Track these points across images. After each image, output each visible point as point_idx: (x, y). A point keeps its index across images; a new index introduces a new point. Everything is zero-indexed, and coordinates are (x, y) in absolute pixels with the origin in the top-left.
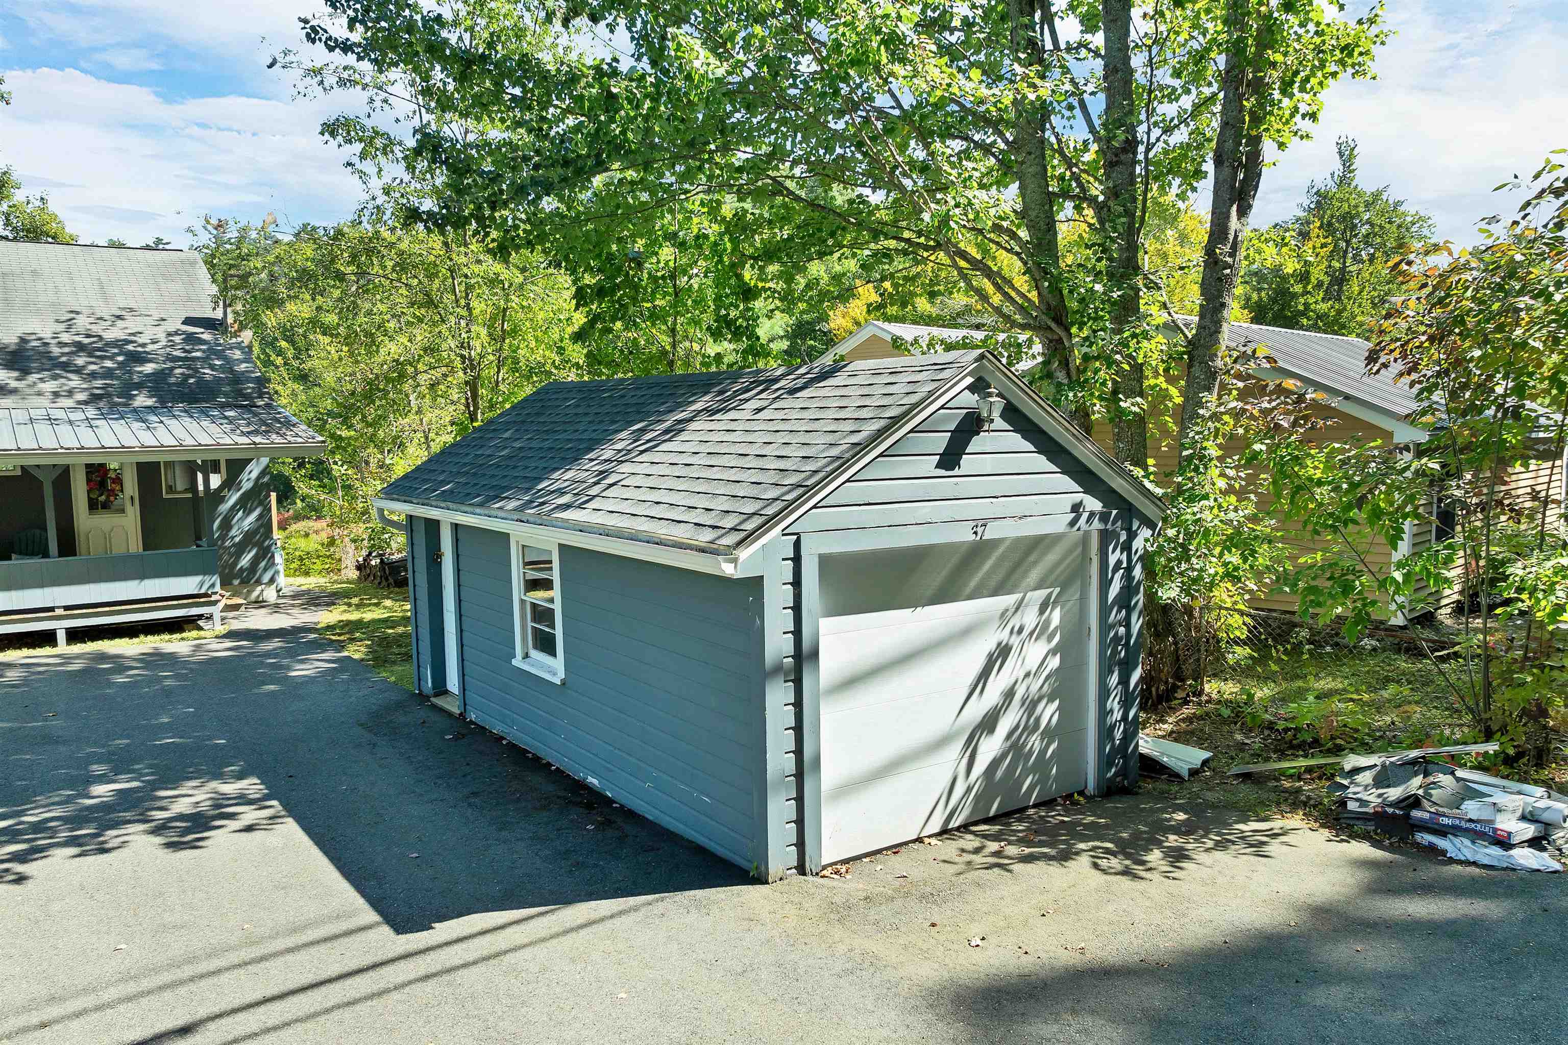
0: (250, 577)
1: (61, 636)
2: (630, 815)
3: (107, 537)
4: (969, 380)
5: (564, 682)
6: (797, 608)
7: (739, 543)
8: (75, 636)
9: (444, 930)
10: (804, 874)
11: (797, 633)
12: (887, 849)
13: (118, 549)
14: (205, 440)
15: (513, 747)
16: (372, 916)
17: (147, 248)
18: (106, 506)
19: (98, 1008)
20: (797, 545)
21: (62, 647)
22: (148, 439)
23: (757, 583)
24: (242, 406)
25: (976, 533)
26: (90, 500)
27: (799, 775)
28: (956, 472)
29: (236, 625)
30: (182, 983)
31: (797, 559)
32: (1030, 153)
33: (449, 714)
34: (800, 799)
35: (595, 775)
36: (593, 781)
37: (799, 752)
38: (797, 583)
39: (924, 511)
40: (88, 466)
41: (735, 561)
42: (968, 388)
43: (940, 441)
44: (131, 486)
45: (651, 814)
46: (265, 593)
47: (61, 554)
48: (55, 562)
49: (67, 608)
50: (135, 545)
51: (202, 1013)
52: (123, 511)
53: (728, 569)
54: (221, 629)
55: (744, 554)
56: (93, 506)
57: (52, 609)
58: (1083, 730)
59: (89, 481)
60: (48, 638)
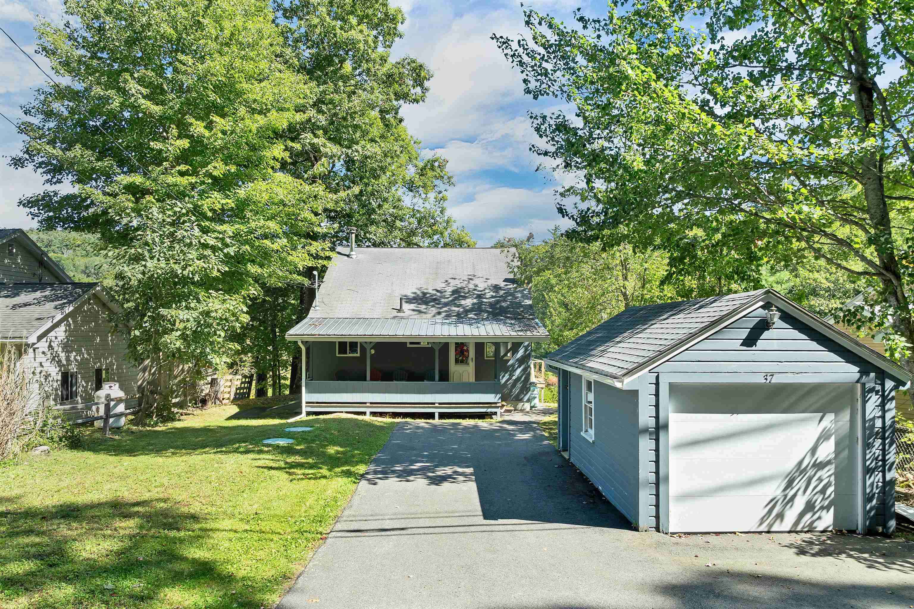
0: (518, 399)
1: (437, 415)
2: (607, 503)
3: (461, 375)
4: (761, 303)
5: (594, 442)
6: (657, 406)
7: (625, 375)
8: (442, 416)
9: (500, 521)
10: (659, 532)
11: (657, 417)
12: (713, 533)
13: (465, 379)
14: (498, 333)
15: (581, 474)
16: (481, 513)
17: (492, 248)
18: (462, 362)
19: (382, 519)
20: (657, 378)
21: (437, 421)
22: (476, 332)
23: (635, 393)
24: (519, 319)
25: (766, 379)
26: (456, 359)
27: (657, 484)
28: (754, 348)
29: (507, 418)
30: (409, 518)
31: (657, 384)
32: (869, 179)
33: (565, 458)
34: (657, 495)
35: (601, 485)
36: (600, 488)
37: (657, 473)
38: (657, 395)
39: (733, 366)
40: (456, 343)
41: (622, 382)
42: (761, 307)
43: (744, 334)
44: (472, 353)
45: (614, 502)
46: (525, 406)
47: (440, 380)
48: (437, 383)
49: (440, 404)
50: (472, 379)
51: (409, 526)
52: (468, 364)
53: (618, 385)
54: (499, 419)
55: (627, 380)
56: (457, 361)
57: (434, 404)
58: (855, 495)
59: (456, 350)
60: (431, 416)
